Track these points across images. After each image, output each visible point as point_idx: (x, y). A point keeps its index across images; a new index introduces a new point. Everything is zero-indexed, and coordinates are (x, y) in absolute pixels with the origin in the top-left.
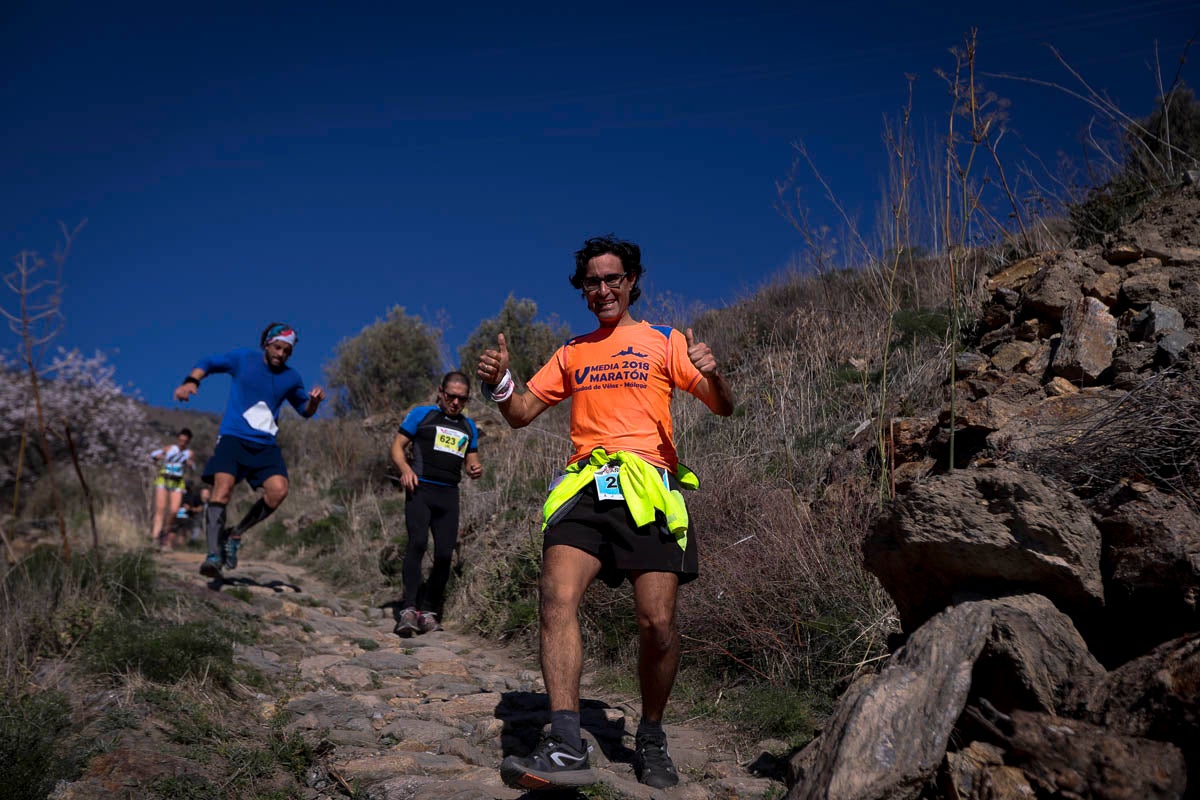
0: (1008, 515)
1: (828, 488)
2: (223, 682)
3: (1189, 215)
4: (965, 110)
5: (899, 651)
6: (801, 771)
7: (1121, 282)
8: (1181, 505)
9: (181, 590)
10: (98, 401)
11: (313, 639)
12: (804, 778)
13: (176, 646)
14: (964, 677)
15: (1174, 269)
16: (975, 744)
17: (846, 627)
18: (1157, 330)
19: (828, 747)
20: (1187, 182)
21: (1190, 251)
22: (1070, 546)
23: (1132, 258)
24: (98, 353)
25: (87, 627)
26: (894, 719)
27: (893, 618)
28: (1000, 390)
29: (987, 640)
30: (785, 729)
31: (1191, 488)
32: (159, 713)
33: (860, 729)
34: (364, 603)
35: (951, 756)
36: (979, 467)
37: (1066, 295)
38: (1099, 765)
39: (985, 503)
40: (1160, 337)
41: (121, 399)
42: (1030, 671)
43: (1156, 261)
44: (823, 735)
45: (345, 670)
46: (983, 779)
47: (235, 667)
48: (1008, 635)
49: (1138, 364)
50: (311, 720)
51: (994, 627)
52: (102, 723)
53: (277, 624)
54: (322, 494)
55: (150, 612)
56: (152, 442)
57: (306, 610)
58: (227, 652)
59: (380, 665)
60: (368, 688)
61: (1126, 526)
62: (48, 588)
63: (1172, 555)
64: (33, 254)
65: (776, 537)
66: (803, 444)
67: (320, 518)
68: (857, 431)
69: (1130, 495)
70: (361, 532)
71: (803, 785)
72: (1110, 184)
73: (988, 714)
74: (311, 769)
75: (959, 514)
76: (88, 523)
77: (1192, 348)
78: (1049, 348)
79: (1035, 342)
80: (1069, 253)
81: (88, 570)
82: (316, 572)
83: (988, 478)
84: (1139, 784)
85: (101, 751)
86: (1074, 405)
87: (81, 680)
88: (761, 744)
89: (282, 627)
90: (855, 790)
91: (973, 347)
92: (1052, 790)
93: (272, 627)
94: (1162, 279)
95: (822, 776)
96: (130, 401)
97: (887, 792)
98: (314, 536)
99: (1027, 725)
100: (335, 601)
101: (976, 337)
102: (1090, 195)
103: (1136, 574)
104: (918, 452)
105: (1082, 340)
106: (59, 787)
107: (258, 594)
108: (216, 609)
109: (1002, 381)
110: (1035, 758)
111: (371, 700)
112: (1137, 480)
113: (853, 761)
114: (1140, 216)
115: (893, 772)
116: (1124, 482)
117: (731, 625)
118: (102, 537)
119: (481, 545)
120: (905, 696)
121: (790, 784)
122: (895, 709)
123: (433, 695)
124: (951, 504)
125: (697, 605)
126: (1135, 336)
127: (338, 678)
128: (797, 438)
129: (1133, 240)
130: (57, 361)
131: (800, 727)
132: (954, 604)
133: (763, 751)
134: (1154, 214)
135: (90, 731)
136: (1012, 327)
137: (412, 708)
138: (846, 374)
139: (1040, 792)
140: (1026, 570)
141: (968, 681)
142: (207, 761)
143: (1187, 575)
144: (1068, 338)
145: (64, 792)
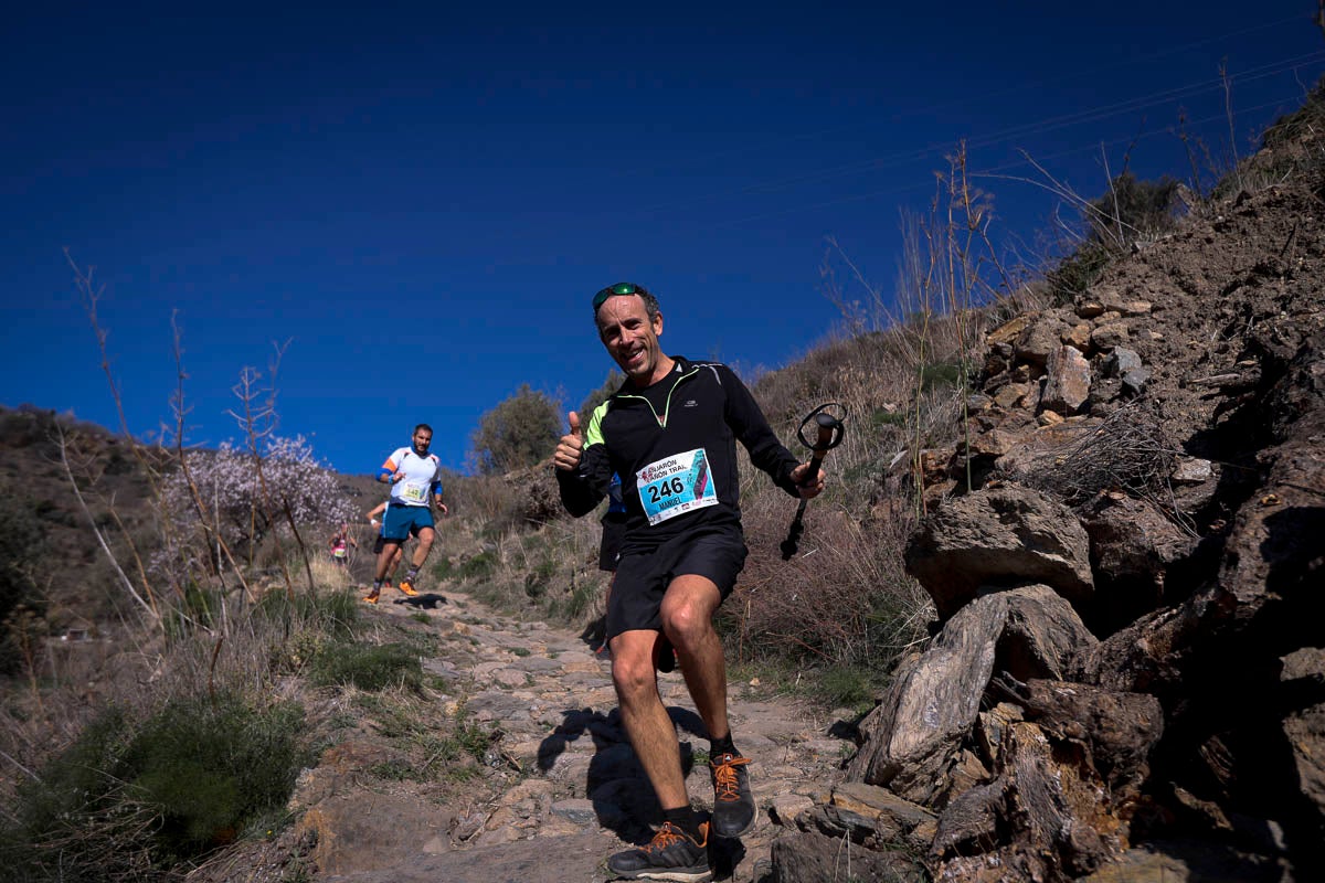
0: (1016, 525)
1: (873, 509)
2: (415, 688)
3: (1139, 276)
4: (959, 203)
5: (938, 636)
6: (867, 734)
7: (1091, 331)
8: (1148, 508)
9: (377, 618)
10: (301, 474)
11: (479, 650)
12: (870, 739)
13: (379, 662)
14: (989, 654)
15: (1131, 319)
16: (1001, 705)
17: (896, 617)
18: (1121, 368)
19: (887, 714)
20: (1135, 250)
21: (1141, 304)
22: (1065, 545)
23: (1099, 313)
24: (299, 436)
25: (311, 651)
26: (937, 690)
27: (930, 607)
28: (1002, 424)
29: (1006, 624)
30: (851, 700)
31: (1155, 494)
32: (370, 714)
33: (911, 699)
34: (515, 619)
35: (982, 715)
36: (992, 488)
37: (1048, 345)
38: (1097, 717)
39: (997, 516)
40: (1123, 374)
41: (318, 471)
42: (1040, 645)
43: (1116, 314)
44: (883, 705)
45: (506, 673)
46: (1008, 734)
47: (423, 676)
48: (1021, 618)
49: (1109, 397)
50: (485, 714)
51: (1010, 612)
52: (330, 724)
53: (451, 640)
54: (477, 536)
55: (356, 637)
56: (343, 503)
57: (472, 627)
58: (416, 664)
59: (533, 668)
60: (524, 686)
61: (1106, 528)
62: (281, 622)
63: (1143, 548)
64: (253, 369)
65: (835, 550)
66: (851, 475)
67: (476, 555)
68: (893, 462)
69: (1109, 502)
70: (509, 564)
71: (869, 744)
72: (1076, 254)
73: (1009, 683)
74: (487, 753)
75: (978, 527)
76: (304, 569)
77: (1149, 382)
78: (1039, 387)
79: (1028, 383)
80: (1049, 312)
81: (308, 607)
82: (475, 598)
83: (998, 497)
84: (1127, 728)
85: (331, 745)
86: (1061, 431)
87: (311, 691)
88: (835, 712)
89: (456, 642)
90: (911, 746)
91: (979, 390)
92: (1061, 738)
93: (448, 643)
94: (1121, 328)
95: (884, 737)
96: (326, 473)
97: (935, 747)
98: (473, 569)
99: (1039, 689)
100: (493, 619)
101: (980, 382)
102: (1062, 264)
103: (1118, 563)
104: (942, 475)
105: (1064, 380)
106: (303, 773)
107: (435, 617)
108: (405, 631)
109: (1003, 416)
110: (1048, 714)
111: (527, 695)
112: (1113, 490)
113: (908, 724)
114: (1102, 279)
115: (939, 731)
116: (1103, 493)
117: (804, 621)
118: (315, 580)
120: (945, 670)
121: (859, 744)
122: (937, 682)
123: (576, 689)
124: (971, 519)
125: (777, 606)
126: (1106, 376)
127: (501, 680)
128: (846, 470)
129: (1097, 298)
130: (269, 445)
131: (862, 698)
132: (978, 597)
133: (836, 720)
134: (1111, 277)
135: (321, 730)
136: (1009, 372)
137: (561, 700)
138: (881, 416)
139: (1052, 740)
140: (1033, 566)
141: (993, 656)
142: (409, 749)
143: (1156, 563)
144: (1053, 379)
145: (307, 777)
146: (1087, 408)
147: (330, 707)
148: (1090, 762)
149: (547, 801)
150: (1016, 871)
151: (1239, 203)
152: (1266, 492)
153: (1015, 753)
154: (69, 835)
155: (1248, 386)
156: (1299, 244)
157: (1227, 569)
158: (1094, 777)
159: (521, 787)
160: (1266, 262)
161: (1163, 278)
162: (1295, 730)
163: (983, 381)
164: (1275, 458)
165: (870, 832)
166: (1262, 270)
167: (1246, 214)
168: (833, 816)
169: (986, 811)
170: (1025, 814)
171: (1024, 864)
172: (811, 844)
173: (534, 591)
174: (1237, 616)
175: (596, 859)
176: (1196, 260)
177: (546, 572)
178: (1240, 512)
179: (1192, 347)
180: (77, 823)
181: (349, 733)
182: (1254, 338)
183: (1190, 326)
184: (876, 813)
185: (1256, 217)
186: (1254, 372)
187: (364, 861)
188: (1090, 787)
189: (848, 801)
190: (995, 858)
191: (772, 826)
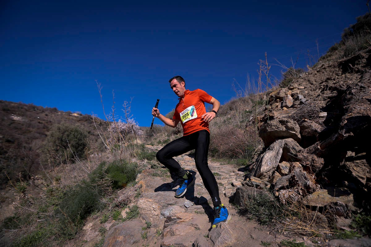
1: (247, 128)
3: (301, 82)
5: (267, 149)
7: (292, 92)
8: (313, 122)
12: (254, 169)
14: (281, 151)
15: (300, 90)
17: (253, 148)
18: (300, 98)
19: (258, 164)
20: (300, 77)
21: (302, 87)
22: (295, 130)
23: (293, 89)
24: (133, 118)
25: (138, 153)
26: (270, 158)
28: (274, 110)
29: (284, 145)
31: (315, 119)
32: (150, 165)
33: (264, 160)
35: (279, 164)
37: (283, 95)
38: (313, 160)
39: (281, 124)
42: (291, 150)
43: (297, 89)
46: (292, 165)
48: (287, 145)
49: (297, 104)
51: (285, 143)
52: (143, 166)
54: (166, 136)
55: (147, 151)
61: (304, 126)
62: (132, 148)
63: (313, 130)
64: (126, 101)
65: (239, 136)
68: (250, 119)
69: (305, 121)
71: (254, 170)
75: (276, 126)
77: (306, 100)
78: (280, 104)
80: (283, 89)
83: (281, 120)
84: (319, 163)
85: (143, 170)
86: (287, 111)
87: (138, 161)
90: (265, 169)
91: (268, 105)
94: (298, 91)
95: (259, 168)
96: (137, 125)
97: (270, 170)
103: (307, 134)
104: (261, 121)
105: (287, 101)
110: (302, 160)
112: (306, 119)
113: (264, 165)
114: (293, 82)
115: (271, 166)
116: (303, 119)
120: (271, 155)
124: (275, 125)
125: (227, 147)
126: (296, 100)
128: (240, 122)
129: (293, 86)
130: (127, 120)
132: (277, 140)
134: (295, 82)
135: (141, 167)
136: (274, 101)
138: (246, 112)
139: (303, 166)
140: (288, 134)
141: (282, 151)
142: (158, 171)
143: (316, 133)
144: (285, 101)
145: (139, 175)
146: (292, 107)
147: (142, 163)
148: (311, 170)
150: (296, 193)
151: (322, 66)
152: (349, 114)
153: (294, 168)
154: (97, 183)
155: (335, 97)
156: (335, 74)
157: (340, 130)
158: (312, 173)
160: (329, 77)
161: (306, 82)
162: (352, 165)
163: (269, 102)
164: (348, 107)
165: (259, 186)
166: (328, 79)
167: (324, 69)
168: (251, 183)
169: (287, 181)
170: (297, 181)
171: (298, 191)
172: (246, 188)
174: (344, 139)
176: (313, 78)
178: (343, 117)
179: (315, 94)
180: (98, 181)
181: (147, 168)
182: (336, 87)
183: (313, 90)
184: (260, 182)
185: (326, 69)
186: (336, 94)
187: (151, 191)
188: (311, 175)
189: (254, 179)
190: (290, 190)
191: (232, 187)
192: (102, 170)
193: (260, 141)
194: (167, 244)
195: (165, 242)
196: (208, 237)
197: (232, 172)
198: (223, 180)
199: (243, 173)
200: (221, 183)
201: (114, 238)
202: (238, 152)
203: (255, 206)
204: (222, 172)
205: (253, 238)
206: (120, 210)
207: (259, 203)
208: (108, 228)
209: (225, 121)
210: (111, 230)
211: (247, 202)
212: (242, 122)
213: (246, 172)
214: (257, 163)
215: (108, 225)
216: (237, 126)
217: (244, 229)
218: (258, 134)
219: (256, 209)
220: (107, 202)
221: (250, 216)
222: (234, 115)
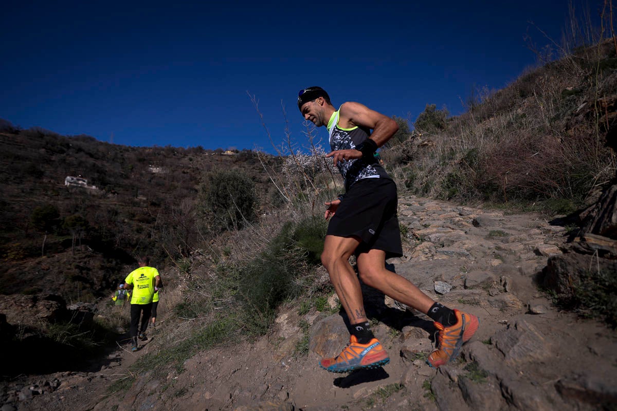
1: (569, 131)
12: (594, 218)
19: (605, 206)
27: (609, 168)
30: (565, 211)
65: (548, 150)
68: (578, 109)
71: (594, 220)
74: (407, 234)
88: (554, 216)
104: (611, 109)
111: (415, 217)
119: (436, 174)
123: (432, 215)
128: (549, 119)
138: (566, 93)
149: (433, 250)
159: (423, 245)
165: (607, 252)
168: (584, 246)
172: (572, 257)
173: (409, 185)
175: (459, 267)
177: (412, 178)
180: (285, 252)
184: (611, 244)
189: (593, 239)
191: (536, 256)
192: (287, 236)
193: (609, 155)
194: (411, 350)
195: (408, 346)
196: (491, 343)
197: (533, 227)
198: (514, 244)
199: (562, 228)
200: (510, 250)
201: (324, 335)
202: (546, 185)
203: (599, 292)
204: (510, 228)
205: (595, 353)
206: (325, 296)
207: (610, 286)
208: (311, 322)
209: (510, 124)
210: (316, 325)
211: (577, 284)
212: (557, 118)
213: (570, 227)
214: (602, 205)
215: (310, 319)
216: (542, 129)
217: (571, 334)
218: (601, 141)
219: (600, 298)
220: (303, 284)
221: (587, 311)
222: (534, 108)
